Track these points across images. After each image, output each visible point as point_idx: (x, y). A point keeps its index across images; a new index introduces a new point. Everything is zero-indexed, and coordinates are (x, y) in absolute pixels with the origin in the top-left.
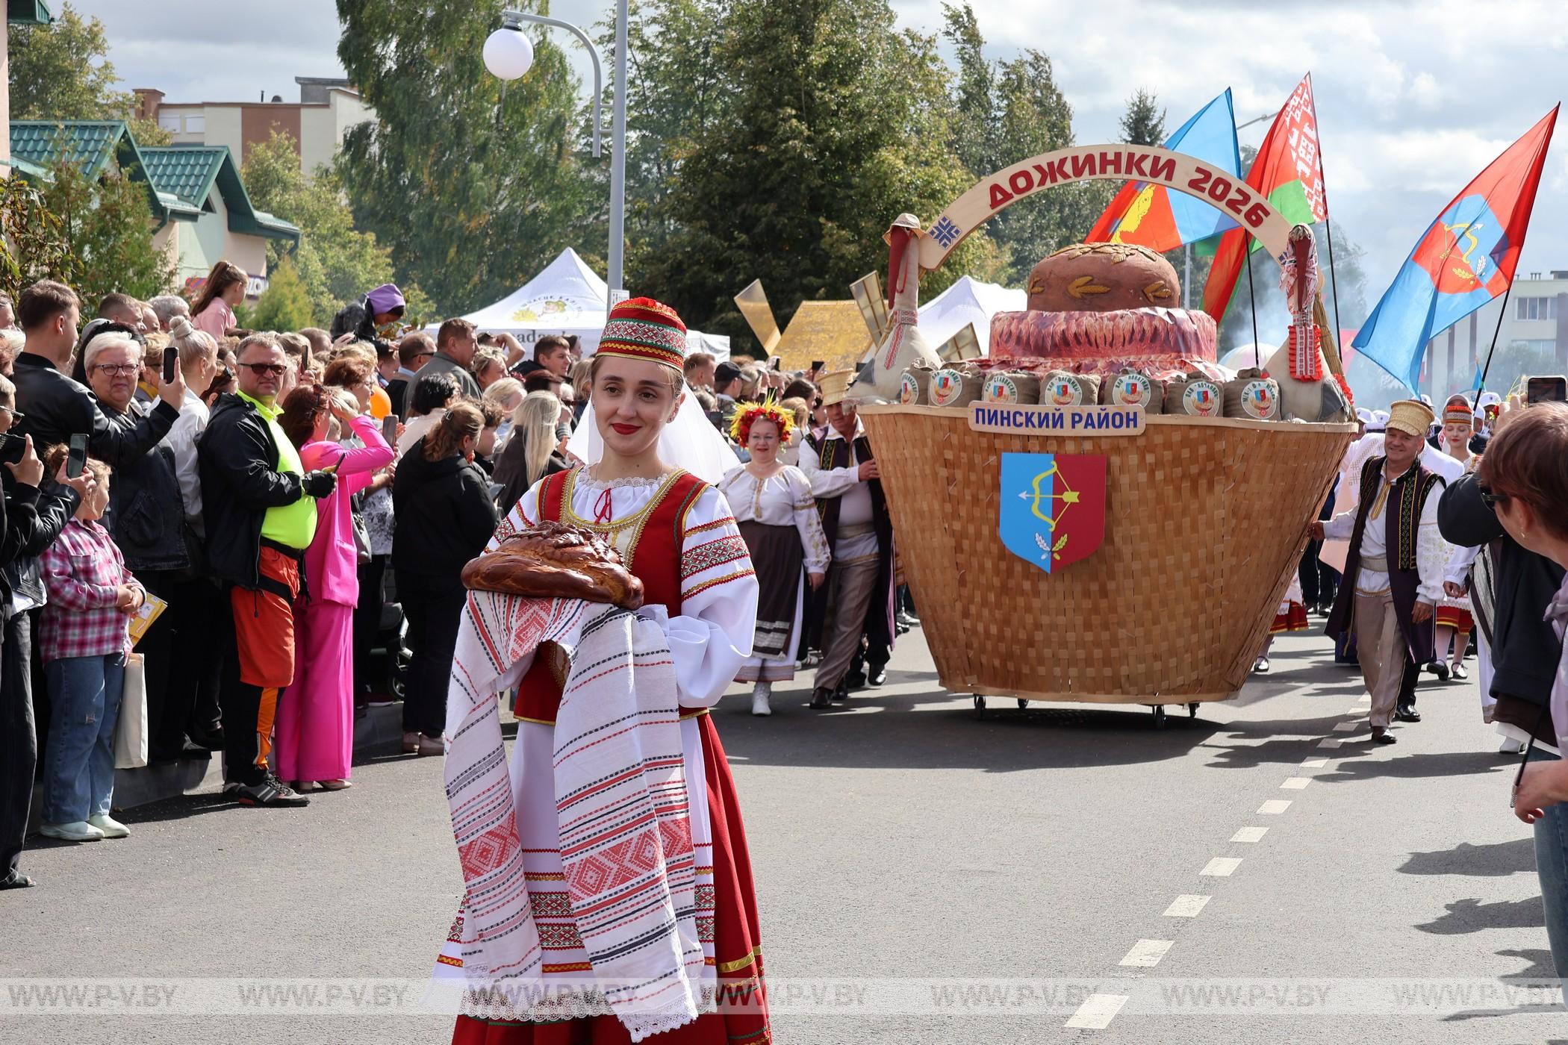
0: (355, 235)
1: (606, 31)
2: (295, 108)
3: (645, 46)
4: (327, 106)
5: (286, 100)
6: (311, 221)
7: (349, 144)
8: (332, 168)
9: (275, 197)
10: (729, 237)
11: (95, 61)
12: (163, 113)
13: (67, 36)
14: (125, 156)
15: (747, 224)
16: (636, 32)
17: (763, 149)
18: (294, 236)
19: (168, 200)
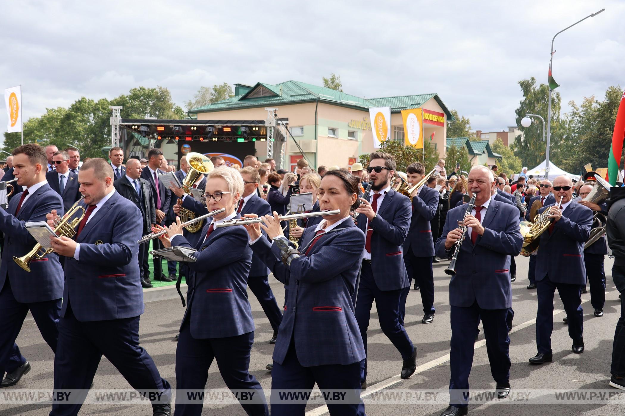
0: (514, 157)
1: (571, 114)
2: (507, 132)
3: (580, 117)
4: (513, 132)
5: (505, 131)
6: (505, 155)
7: (516, 139)
8: (513, 144)
9: (498, 150)
10: (594, 155)
11: (468, 126)
12: (482, 135)
13: (463, 122)
14: (468, 143)
15: (598, 152)
16: (578, 113)
17: (601, 137)
18: (501, 158)
19: (476, 152)
